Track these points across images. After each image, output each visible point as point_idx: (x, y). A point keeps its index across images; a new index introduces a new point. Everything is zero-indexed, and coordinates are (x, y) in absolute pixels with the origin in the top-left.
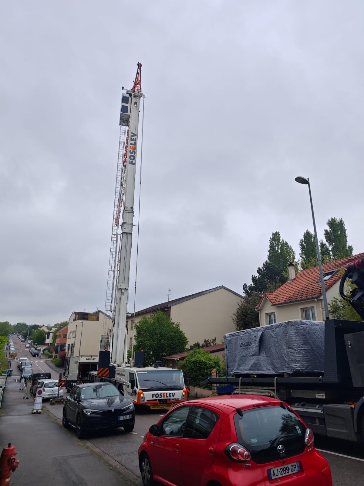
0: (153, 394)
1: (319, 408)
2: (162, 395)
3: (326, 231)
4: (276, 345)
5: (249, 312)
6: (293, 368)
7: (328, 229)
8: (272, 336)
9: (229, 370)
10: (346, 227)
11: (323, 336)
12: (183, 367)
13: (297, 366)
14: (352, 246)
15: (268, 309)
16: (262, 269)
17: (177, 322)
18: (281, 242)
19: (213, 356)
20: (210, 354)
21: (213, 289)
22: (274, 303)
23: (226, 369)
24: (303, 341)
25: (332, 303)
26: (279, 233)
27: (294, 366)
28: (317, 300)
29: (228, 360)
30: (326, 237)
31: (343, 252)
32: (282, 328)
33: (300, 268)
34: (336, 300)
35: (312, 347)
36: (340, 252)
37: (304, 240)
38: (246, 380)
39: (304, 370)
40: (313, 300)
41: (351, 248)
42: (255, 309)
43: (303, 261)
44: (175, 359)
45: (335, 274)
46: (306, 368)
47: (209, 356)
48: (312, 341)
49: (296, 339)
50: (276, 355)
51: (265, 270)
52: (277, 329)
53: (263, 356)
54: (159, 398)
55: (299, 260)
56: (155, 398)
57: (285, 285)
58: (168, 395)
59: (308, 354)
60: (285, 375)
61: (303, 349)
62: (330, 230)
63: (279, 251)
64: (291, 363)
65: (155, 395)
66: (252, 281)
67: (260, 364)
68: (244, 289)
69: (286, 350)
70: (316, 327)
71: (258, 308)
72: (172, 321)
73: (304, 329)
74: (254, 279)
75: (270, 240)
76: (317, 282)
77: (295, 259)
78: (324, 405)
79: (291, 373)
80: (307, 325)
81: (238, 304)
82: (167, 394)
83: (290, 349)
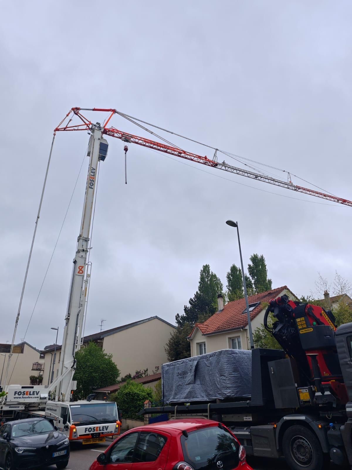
0: (86, 429)
1: (247, 430)
2: (95, 429)
3: (249, 265)
4: (210, 373)
5: (181, 341)
6: (224, 395)
7: (251, 264)
8: (207, 365)
9: (165, 399)
10: (266, 263)
11: (250, 363)
12: (115, 399)
13: (228, 392)
14: (271, 280)
15: (199, 338)
16: (194, 300)
17: (110, 354)
18: (210, 274)
19: (146, 387)
20: (143, 385)
21: (147, 319)
22: (205, 333)
23: (162, 398)
24: (233, 369)
25: (256, 333)
26: (209, 265)
27: (225, 392)
28: (243, 330)
29: (164, 390)
30: (249, 271)
31: (263, 286)
32: (215, 357)
33: (227, 299)
34: (258, 330)
35: (241, 374)
36: (261, 285)
37: (231, 273)
38: (181, 408)
39: (234, 395)
40: (239, 330)
41: (270, 282)
42: (187, 339)
43: (230, 293)
44: (107, 392)
45: (258, 305)
46: (236, 394)
47: (142, 387)
48: (241, 368)
49: (227, 367)
50: (209, 382)
51: (197, 301)
52: (211, 358)
53: (197, 384)
54: (92, 432)
55: (226, 292)
56: (87, 432)
57: (214, 315)
58: (101, 429)
59: (237, 380)
60: (218, 401)
61: (233, 376)
62: (253, 265)
63: (209, 282)
64: (223, 389)
65: (88, 429)
66: (184, 311)
67: (195, 392)
68: (176, 319)
69: (218, 377)
70: (244, 356)
71: (190, 338)
72: (105, 352)
73: (234, 358)
74: (186, 309)
75: (200, 271)
76: (243, 313)
77: (222, 290)
78: (251, 427)
79: (223, 399)
80: (237, 353)
81: (171, 334)
82: (100, 427)
83: (222, 377)
